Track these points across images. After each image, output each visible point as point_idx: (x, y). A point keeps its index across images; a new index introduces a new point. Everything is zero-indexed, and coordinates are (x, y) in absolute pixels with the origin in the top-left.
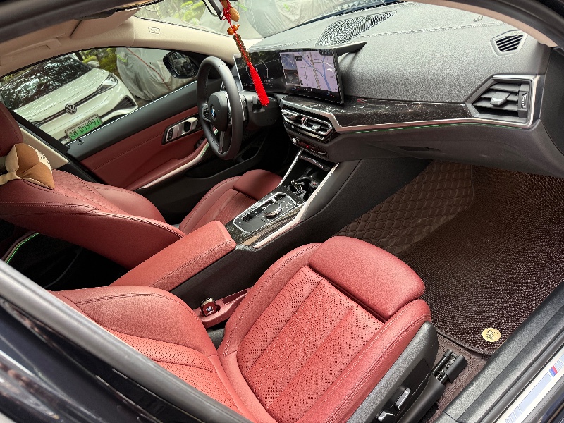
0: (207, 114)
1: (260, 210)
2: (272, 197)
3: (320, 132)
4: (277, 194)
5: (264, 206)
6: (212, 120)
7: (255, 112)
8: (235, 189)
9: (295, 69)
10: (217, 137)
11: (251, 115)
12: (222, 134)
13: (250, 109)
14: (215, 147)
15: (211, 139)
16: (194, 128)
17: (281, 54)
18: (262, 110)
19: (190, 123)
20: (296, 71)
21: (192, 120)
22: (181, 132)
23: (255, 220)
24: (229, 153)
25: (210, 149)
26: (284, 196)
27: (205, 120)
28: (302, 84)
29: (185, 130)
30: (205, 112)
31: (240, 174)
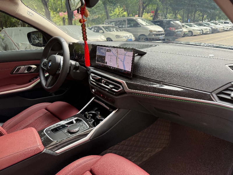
0: (45, 65)
1: (63, 126)
2: (73, 120)
3: (113, 89)
4: (77, 118)
5: (66, 124)
6: (47, 68)
7: (74, 71)
8: (46, 109)
9: (104, 55)
10: (46, 78)
11: (71, 71)
12: (51, 77)
13: (72, 69)
14: (44, 83)
15: (42, 78)
16: (33, 71)
17: (97, 47)
18: (78, 71)
19: (31, 68)
20: (105, 57)
21: (34, 66)
22: (24, 71)
23: (60, 133)
24: (52, 88)
25: (40, 83)
26: (81, 120)
27: (42, 68)
28: (106, 64)
29: (27, 71)
30: (44, 64)
31: (52, 102)
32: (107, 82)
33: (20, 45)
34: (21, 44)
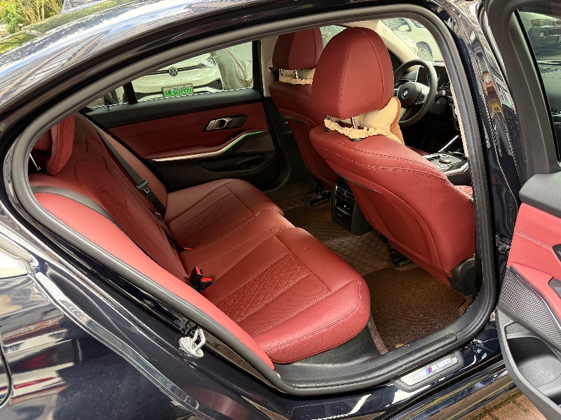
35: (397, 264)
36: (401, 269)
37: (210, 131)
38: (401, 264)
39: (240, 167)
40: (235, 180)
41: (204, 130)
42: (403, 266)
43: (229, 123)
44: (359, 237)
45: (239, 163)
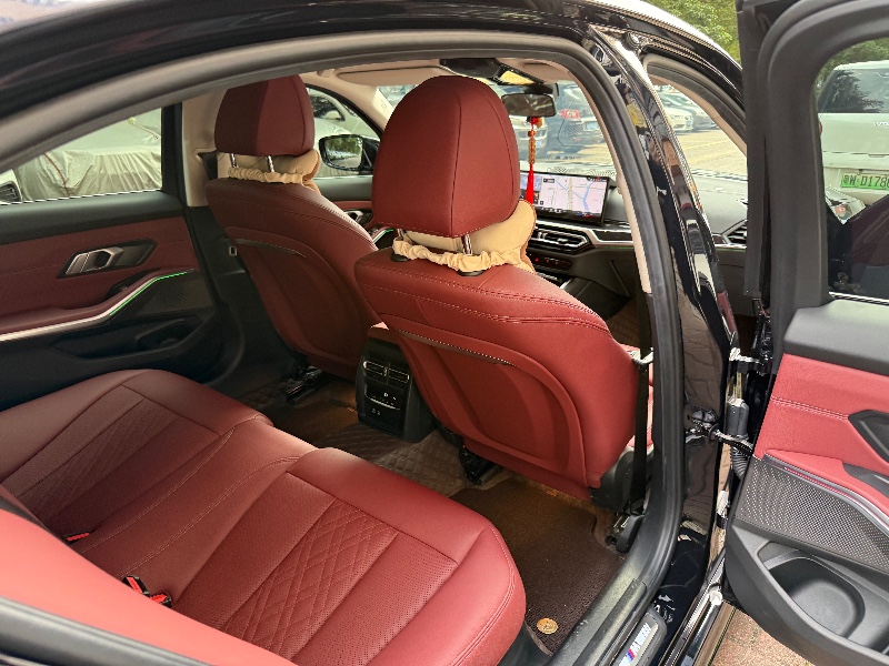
3: (566, 245)
9: (537, 190)
28: (542, 204)
32: (550, 234)
33: (67, 161)
34: (70, 157)
35: (476, 479)
36: (484, 488)
37: (78, 274)
38: (483, 479)
39: (141, 346)
40: (144, 371)
41: (62, 275)
42: (486, 481)
43: (117, 257)
44: (417, 445)
45: (138, 337)
